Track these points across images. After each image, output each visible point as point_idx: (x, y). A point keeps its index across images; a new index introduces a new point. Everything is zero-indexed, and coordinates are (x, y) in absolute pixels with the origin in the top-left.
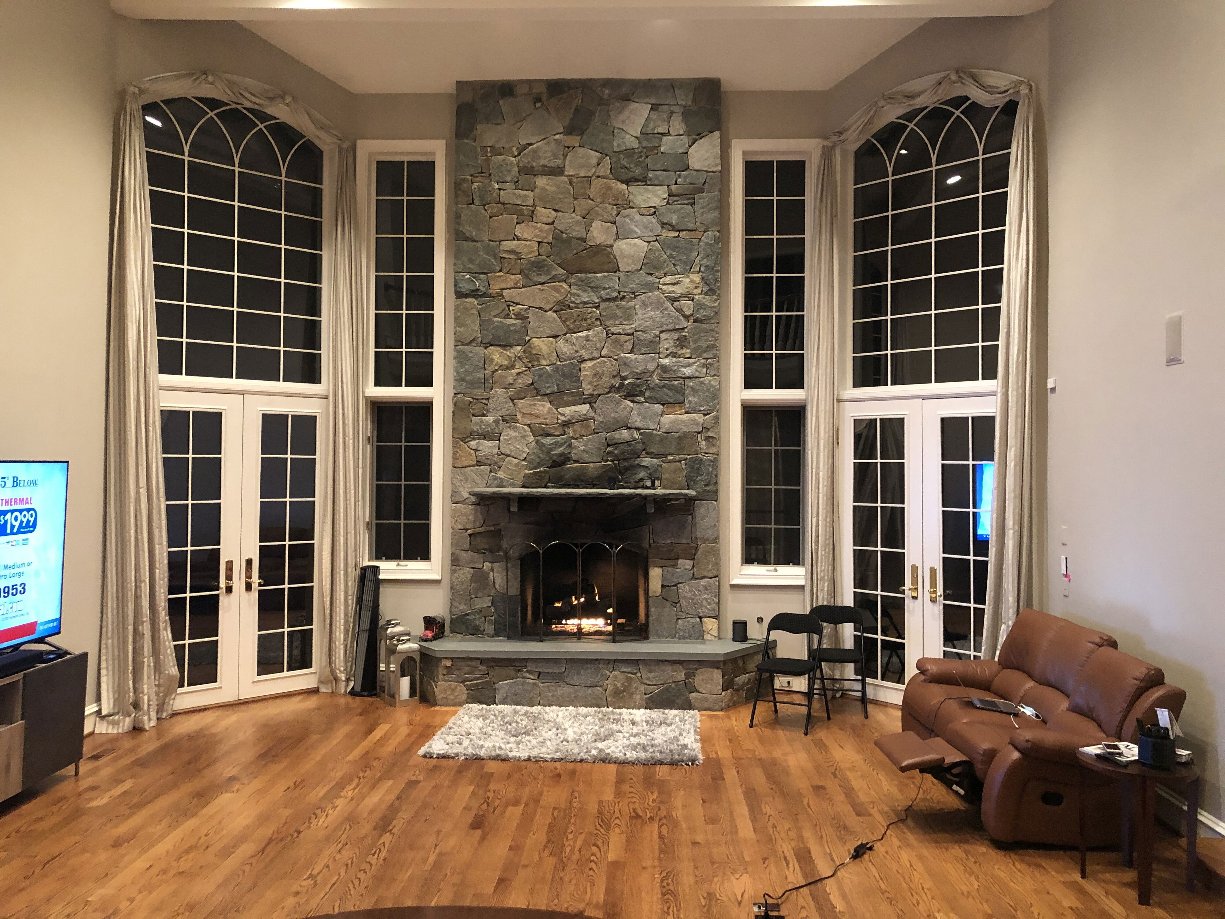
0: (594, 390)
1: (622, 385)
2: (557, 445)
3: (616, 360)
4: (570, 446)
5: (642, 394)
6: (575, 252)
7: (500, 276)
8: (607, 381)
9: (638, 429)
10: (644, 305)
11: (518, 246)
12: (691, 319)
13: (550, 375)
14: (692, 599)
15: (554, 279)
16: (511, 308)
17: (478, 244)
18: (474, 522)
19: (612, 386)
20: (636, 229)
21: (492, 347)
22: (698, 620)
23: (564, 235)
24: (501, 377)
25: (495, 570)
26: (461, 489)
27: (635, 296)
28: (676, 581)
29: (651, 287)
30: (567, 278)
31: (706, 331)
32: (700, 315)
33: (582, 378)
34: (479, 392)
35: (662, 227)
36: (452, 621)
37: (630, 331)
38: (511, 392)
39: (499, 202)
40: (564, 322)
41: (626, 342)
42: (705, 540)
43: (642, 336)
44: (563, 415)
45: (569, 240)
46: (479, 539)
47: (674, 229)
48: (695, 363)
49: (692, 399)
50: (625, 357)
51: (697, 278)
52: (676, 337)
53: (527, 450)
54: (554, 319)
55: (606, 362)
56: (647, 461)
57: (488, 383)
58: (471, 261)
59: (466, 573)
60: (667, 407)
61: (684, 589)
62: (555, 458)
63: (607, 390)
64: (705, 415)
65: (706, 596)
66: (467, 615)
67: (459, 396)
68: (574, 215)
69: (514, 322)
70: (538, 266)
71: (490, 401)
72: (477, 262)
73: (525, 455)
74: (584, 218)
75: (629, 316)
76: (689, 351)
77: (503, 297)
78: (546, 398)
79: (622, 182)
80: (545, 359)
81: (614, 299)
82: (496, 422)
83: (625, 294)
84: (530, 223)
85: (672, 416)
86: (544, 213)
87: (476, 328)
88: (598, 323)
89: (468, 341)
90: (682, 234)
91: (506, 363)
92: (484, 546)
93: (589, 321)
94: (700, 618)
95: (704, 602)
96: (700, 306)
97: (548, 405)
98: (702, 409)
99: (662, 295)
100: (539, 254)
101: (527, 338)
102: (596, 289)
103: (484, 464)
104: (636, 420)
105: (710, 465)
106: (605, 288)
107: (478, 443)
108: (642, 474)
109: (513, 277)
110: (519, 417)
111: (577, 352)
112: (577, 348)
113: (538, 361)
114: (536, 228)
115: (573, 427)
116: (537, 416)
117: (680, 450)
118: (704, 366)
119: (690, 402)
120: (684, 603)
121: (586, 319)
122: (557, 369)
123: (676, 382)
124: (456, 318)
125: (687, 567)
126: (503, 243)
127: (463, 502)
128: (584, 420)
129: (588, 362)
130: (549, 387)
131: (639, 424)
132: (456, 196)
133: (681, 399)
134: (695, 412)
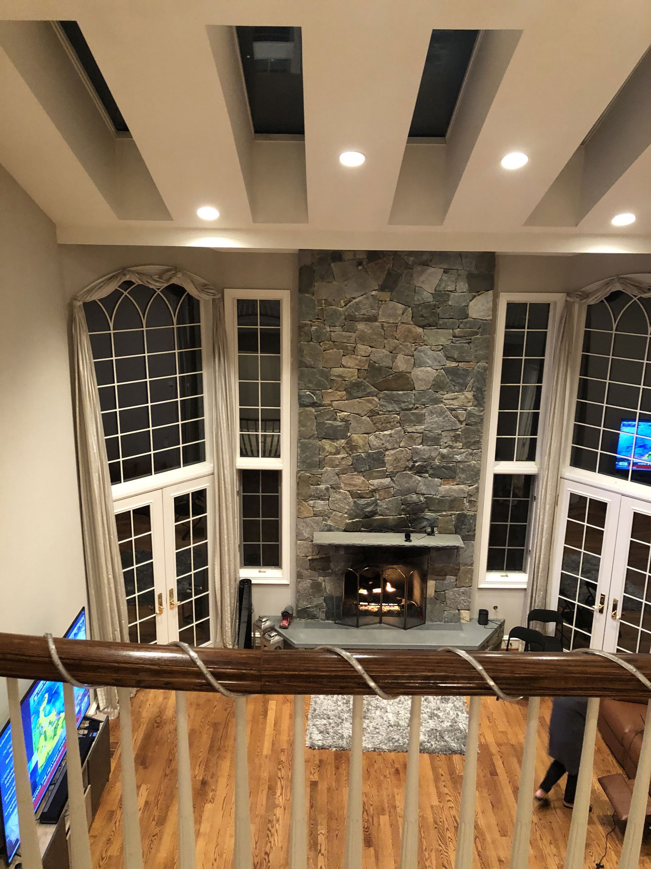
0: (394, 469)
1: (414, 465)
2: (368, 505)
3: (410, 449)
4: (377, 505)
5: (427, 472)
6: (384, 376)
7: (330, 393)
8: (403, 463)
9: (423, 494)
10: (432, 413)
11: (344, 372)
12: (464, 424)
13: (364, 459)
14: (454, 599)
15: (368, 395)
16: (338, 414)
17: (314, 370)
18: (313, 552)
19: (407, 467)
20: (428, 361)
21: (324, 440)
22: (457, 611)
23: (377, 365)
24: (331, 460)
25: (326, 582)
26: (304, 531)
27: (425, 407)
28: (444, 589)
29: (437, 401)
30: (378, 393)
31: (474, 432)
32: (470, 420)
33: (386, 461)
34: (315, 471)
35: (447, 359)
36: (298, 611)
37: (421, 431)
38: (337, 469)
39: (331, 340)
40: (375, 424)
41: (417, 438)
42: (466, 565)
43: (429, 434)
44: (373, 485)
45: (380, 369)
46: (315, 563)
47: (455, 361)
48: (464, 452)
49: (461, 476)
50: (416, 448)
51: (470, 395)
52: (453, 435)
53: (347, 507)
54: (368, 422)
55: (403, 451)
57: (321, 464)
58: (310, 381)
59: (307, 583)
60: (444, 481)
61: (450, 594)
62: (367, 514)
63: (403, 469)
64: (470, 486)
65: (463, 598)
66: (308, 608)
67: (302, 472)
68: (384, 350)
69: (340, 424)
70: (357, 385)
71: (323, 475)
72: (314, 383)
73: (346, 511)
74: (391, 352)
75: (420, 419)
76: (461, 444)
77: (332, 407)
78: (361, 474)
79: (420, 326)
80: (360, 448)
81: (411, 409)
82: (327, 489)
83: (418, 405)
84: (352, 356)
85: (447, 487)
86: (363, 349)
87: (314, 428)
88: (399, 425)
89: (308, 437)
90: (461, 364)
91: (333, 450)
92: (319, 567)
93: (392, 424)
94: (459, 610)
95: (462, 602)
96: (470, 415)
97: (362, 478)
98: (468, 482)
99: (444, 406)
100: (358, 377)
101: (349, 434)
102: (398, 402)
103: (319, 516)
104: (422, 488)
105: (471, 519)
106: (404, 402)
107: (314, 503)
108: (425, 523)
109: (339, 393)
110: (342, 485)
111: (383, 444)
112: (383, 442)
113: (356, 450)
114: (356, 359)
115: (378, 492)
116: (355, 486)
117: (451, 508)
118: (471, 453)
119: (460, 478)
120: (448, 602)
121: (390, 422)
122: (369, 455)
123: (451, 465)
124: (300, 421)
125: (452, 581)
126: (333, 369)
127: (305, 540)
128: (387, 488)
129: (391, 451)
130: (363, 467)
131: (424, 492)
132: (300, 335)
133: (454, 476)
134: (463, 484)
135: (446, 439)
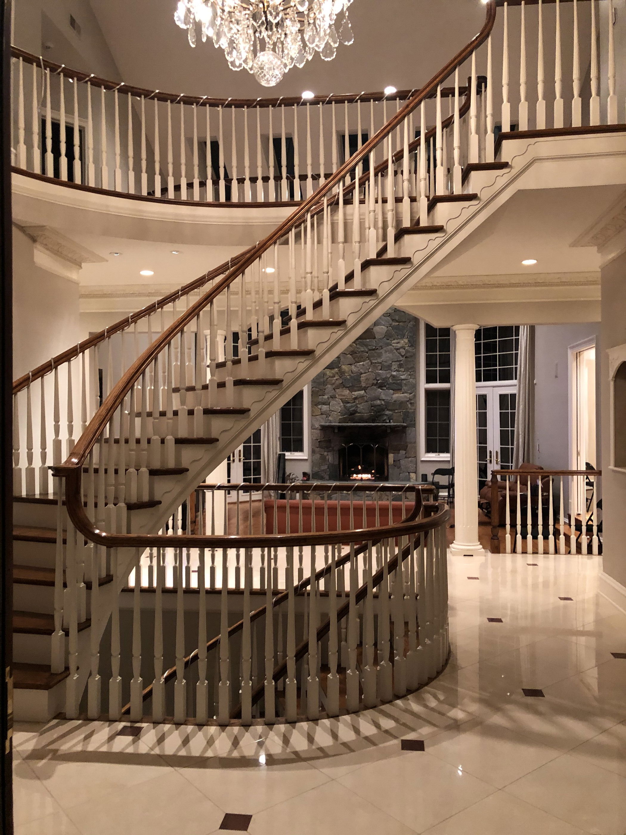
0: (366, 385)
1: (377, 383)
2: (352, 407)
3: (375, 373)
4: (357, 407)
5: (385, 386)
8: (371, 381)
9: (384, 400)
10: (386, 352)
12: (404, 357)
13: (349, 380)
14: (406, 466)
18: (321, 437)
19: (374, 383)
20: (382, 322)
21: (326, 369)
24: (330, 380)
25: (329, 455)
26: (315, 424)
27: (382, 348)
28: (399, 459)
29: (388, 344)
31: (410, 361)
32: (408, 355)
33: (361, 380)
34: (322, 387)
35: (392, 321)
36: (313, 474)
37: (380, 362)
38: (334, 386)
40: (354, 359)
41: (378, 366)
42: (411, 443)
43: (385, 364)
44: (354, 395)
46: (322, 443)
47: (397, 321)
48: (406, 374)
49: (405, 388)
50: (378, 372)
51: (406, 341)
52: (398, 364)
53: (340, 409)
54: (351, 357)
55: (371, 374)
56: (387, 412)
57: (325, 383)
59: (318, 456)
60: (395, 391)
61: (402, 462)
62: (351, 412)
63: (371, 385)
64: (410, 394)
65: (411, 465)
66: (318, 472)
67: (314, 388)
71: (326, 390)
73: (339, 411)
75: (380, 355)
76: (403, 369)
78: (347, 388)
80: (347, 373)
81: (374, 350)
82: (328, 398)
83: (378, 347)
85: (397, 395)
88: (368, 359)
90: (400, 323)
91: (331, 375)
92: (324, 446)
93: (364, 358)
94: (409, 473)
95: (410, 467)
96: (407, 351)
97: (348, 391)
98: (409, 392)
99: (393, 348)
101: (340, 365)
102: (366, 346)
103: (324, 414)
104: (383, 397)
105: (412, 414)
106: (370, 345)
107: (321, 406)
108: (385, 418)
110: (337, 396)
111: (359, 370)
113: (344, 374)
115: (358, 399)
116: (344, 396)
117: (400, 408)
118: (409, 375)
120: (402, 467)
122: (351, 377)
123: (398, 382)
125: (403, 453)
127: (316, 429)
128: (362, 397)
129: (364, 374)
130: (349, 384)
131: (384, 398)
133: (400, 388)
134: (406, 393)
135: (395, 366)
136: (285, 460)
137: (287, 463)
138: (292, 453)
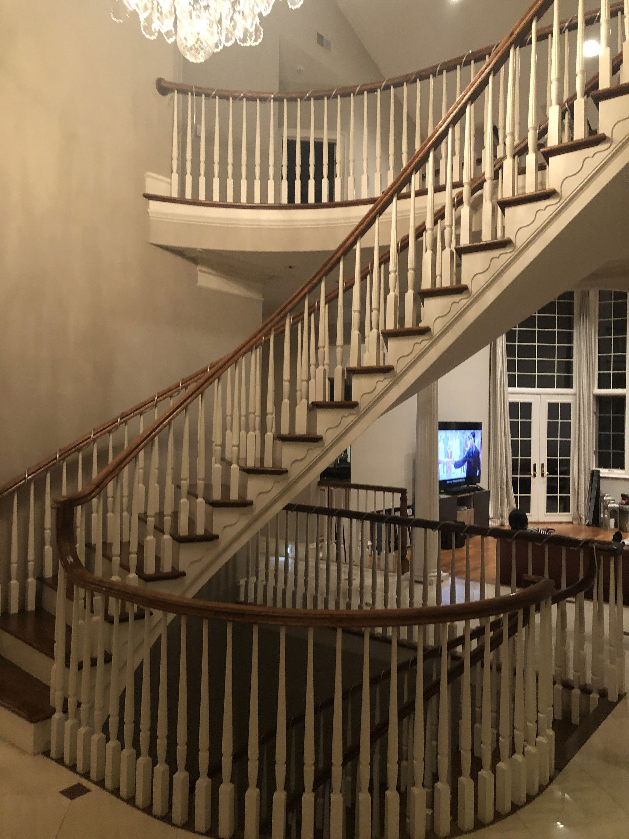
136: (599, 478)
137: (602, 481)
138: (611, 470)
